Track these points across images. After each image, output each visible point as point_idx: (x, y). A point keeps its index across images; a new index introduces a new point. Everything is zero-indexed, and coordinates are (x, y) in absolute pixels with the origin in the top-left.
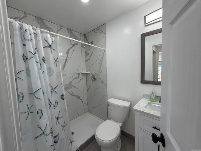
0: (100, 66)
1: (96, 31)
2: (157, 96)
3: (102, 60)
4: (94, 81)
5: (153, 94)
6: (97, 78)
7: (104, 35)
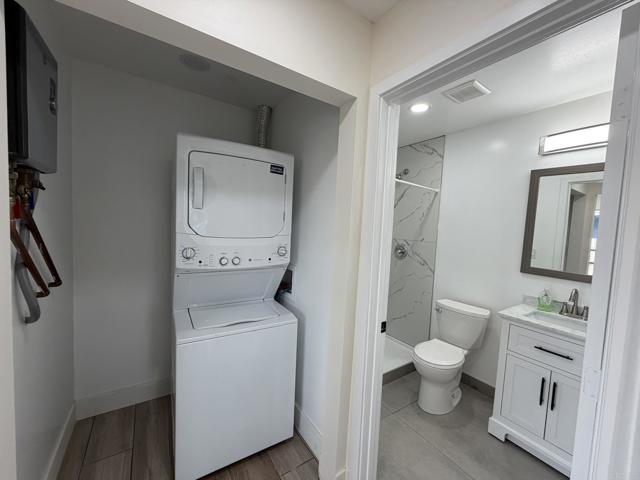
0: (422, 227)
1: (418, 147)
2: (555, 302)
3: (427, 215)
4: (401, 258)
5: (546, 295)
6: (410, 253)
7: (440, 159)
